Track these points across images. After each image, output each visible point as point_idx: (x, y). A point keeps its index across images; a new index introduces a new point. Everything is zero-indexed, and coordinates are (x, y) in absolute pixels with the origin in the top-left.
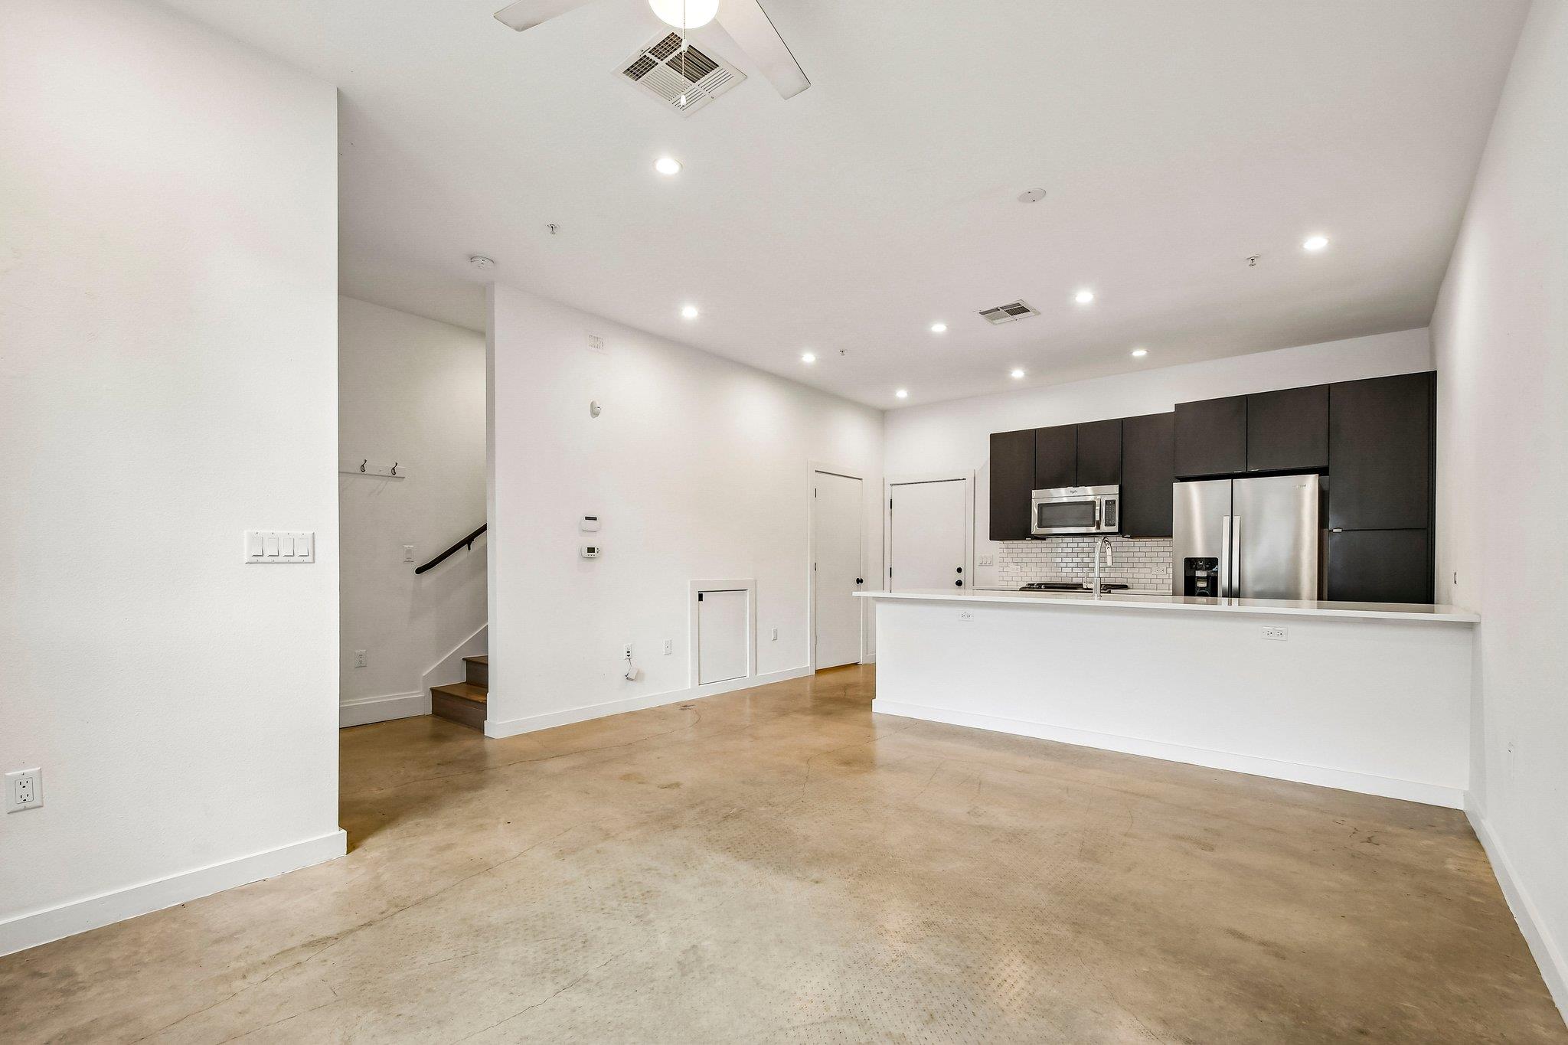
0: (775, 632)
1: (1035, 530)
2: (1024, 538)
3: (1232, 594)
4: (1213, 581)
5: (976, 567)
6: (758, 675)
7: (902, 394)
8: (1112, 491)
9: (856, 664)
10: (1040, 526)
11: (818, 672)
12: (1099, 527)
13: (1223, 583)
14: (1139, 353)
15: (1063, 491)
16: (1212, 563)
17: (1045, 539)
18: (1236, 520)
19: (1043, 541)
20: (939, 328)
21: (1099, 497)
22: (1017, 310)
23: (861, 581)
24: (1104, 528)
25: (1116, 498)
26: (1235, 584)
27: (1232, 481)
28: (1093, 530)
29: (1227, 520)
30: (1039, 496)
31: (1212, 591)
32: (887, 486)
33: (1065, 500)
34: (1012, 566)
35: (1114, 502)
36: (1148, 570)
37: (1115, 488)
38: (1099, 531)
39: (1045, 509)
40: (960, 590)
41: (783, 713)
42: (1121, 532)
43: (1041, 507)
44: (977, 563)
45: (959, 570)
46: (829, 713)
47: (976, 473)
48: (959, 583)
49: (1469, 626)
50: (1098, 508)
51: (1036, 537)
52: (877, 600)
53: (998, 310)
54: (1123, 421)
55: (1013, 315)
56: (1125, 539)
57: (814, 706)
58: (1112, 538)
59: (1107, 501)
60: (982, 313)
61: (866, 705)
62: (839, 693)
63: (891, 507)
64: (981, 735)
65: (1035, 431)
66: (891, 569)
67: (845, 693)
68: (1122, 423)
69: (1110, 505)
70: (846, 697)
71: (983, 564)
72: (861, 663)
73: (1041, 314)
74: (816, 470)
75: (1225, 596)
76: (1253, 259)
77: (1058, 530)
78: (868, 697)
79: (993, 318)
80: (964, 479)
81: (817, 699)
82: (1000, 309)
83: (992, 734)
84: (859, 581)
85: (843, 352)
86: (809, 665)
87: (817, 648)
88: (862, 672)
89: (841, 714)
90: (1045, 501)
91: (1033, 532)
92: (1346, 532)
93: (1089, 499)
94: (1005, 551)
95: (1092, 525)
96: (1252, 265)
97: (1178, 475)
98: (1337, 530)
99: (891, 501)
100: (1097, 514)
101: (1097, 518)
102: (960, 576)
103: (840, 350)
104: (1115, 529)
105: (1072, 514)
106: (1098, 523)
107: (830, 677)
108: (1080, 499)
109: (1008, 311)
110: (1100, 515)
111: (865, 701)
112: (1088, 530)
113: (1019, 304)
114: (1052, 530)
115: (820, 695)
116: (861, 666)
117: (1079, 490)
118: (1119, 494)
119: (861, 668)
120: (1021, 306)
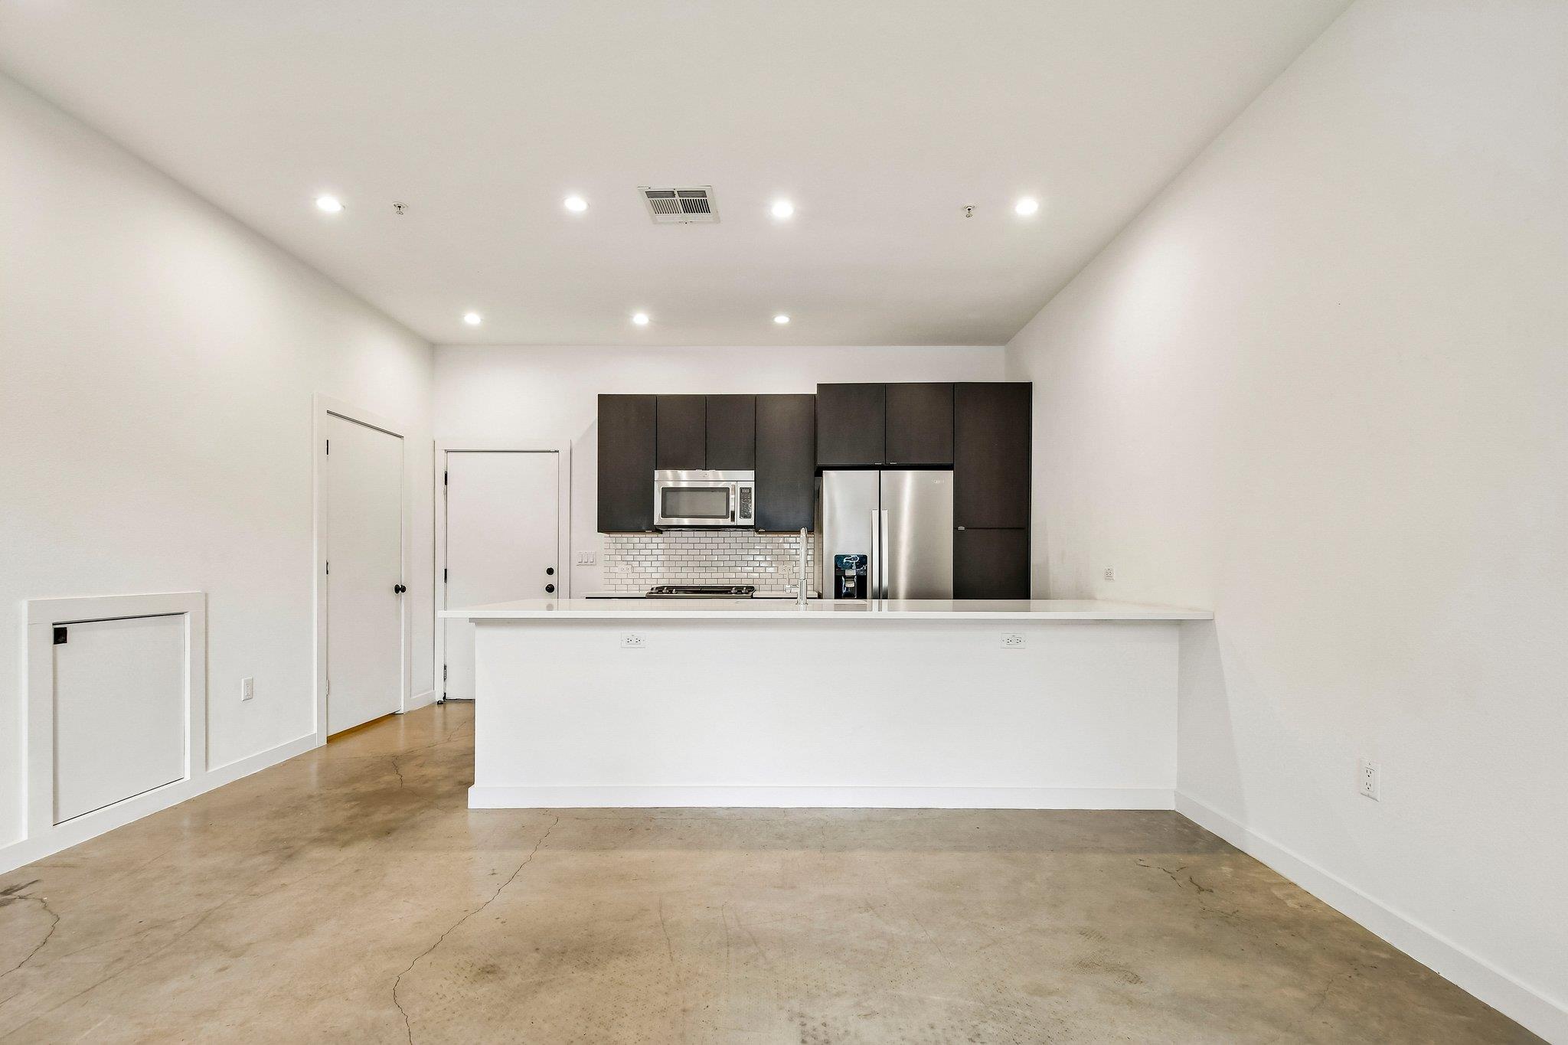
0: (250, 684)
1: (658, 520)
2: (639, 530)
3: (881, 595)
4: (862, 581)
5: (574, 566)
6: (210, 771)
7: (472, 319)
8: (745, 478)
9: (394, 714)
10: (664, 515)
11: (330, 739)
12: (733, 519)
13: (873, 583)
14: (782, 319)
15: (684, 474)
16: (863, 560)
17: (661, 532)
18: (884, 514)
19: (660, 535)
20: (575, 204)
21: (733, 484)
22: (696, 203)
23: (403, 589)
24: (740, 521)
25: (752, 485)
26: (885, 583)
27: (880, 473)
28: (728, 522)
29: (876, 513)
30: (666, 478)
31: (861, 591)
32: (440, 455)
33: (684, 485)
34: (623, 565)
35: (750, 489)
36: (774, 570)
37: (749, 474)
38: (733, 524)
39: (669, 495)
40: (551, 598)
41: (287, 852)
42: (755, 528)
43: (665, 491)
44: (575, 561)
45: (550, 571)
46: (386, 832)
47: (573, 446)
48: (550, 589)
49: (1179, 623)
50: (732, 496)
51: (658, 530)
52: (479, 622)
53: (674, 195)
54: (756, 397)
55: (686, 211)
56: (756, 535)
57: (350, 818)
58: (746, 533)
59: (741, 489)
60: (651, 194)
61: (450, 795)
62: (387, 778)
63: (446, 483)
64: (668, 820)
65: (656, 397)
66: (446, 570)
67: (399, 777)
68: (755, 401)
69: (744, 493)
70: (404, 784)
71: (583, 563)
72: (402, 712)
73: (718, 220)
74: (328, 412)
75: (874, 597)
76: (969, 209)
77: (686, 522)
78: (447, 777)
79: (659, 209)
80: (556, 451)
81: (350, 801)
82: (677, 195)
83: (681, 815)
84: (400, 589)
85: (400, 207)
86: (315, 731)
87: (329, 696)
88: (403, 726)
89: (413, 827)
90: (670, 484)
91: (656, 522)
92: (969, 530)
93: (721, 485)
94: (612, 546)
95: (726, 517)
96: (968, 216)
97: (820, 463)
98: (961, 528)
99: (446, 475)
100: (732, 503)
101: (731, 509)
102: (551, 580)
103: (395, 203)
104: (750, 522)
105: (703, 503)
106: (733, 514)
107: (355, 747)
108: (711, 485)
109: (684, 203)
110: (735, 504)
111: (445, 787)
112: (722, 522)
113: (703, 193)
114: (674, 521)
115: (354, 789)
116: (402, 717)
117: (710, 474)
118: (755, 481)
119: (402, 719)
120: (703, 198)
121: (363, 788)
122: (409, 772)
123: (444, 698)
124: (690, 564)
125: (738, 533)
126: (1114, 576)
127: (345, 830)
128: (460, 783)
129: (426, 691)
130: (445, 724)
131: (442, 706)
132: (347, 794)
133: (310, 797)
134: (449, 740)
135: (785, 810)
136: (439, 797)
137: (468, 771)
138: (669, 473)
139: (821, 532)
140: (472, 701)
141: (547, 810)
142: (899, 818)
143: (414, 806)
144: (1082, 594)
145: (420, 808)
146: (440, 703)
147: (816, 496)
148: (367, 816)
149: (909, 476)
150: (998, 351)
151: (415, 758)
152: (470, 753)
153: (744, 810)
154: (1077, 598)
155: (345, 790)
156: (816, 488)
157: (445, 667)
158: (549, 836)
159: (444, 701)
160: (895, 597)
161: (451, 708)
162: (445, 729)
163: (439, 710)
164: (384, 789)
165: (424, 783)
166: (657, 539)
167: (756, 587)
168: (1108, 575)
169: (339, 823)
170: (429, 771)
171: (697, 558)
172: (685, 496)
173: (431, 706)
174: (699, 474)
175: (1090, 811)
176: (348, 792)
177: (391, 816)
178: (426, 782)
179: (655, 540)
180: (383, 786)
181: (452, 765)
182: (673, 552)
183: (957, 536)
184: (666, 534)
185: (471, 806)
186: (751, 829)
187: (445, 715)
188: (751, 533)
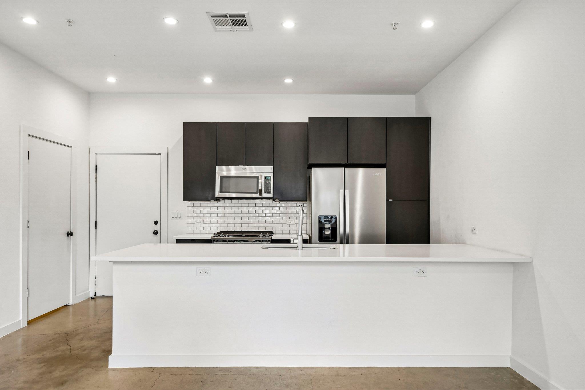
1: (217, 194)
2: (207, 200)
3: (346, 240)
4: (334, 230)
5: (169, 220)
7: (111, 80)
8: (268, 170)
9: (66, 306)
10: (221, 191)
11: (29, 323)
12: (261, 194)
13: (340, 230)
14: (288, 81)
15: (233, 168)
16: (334, 219)
17: (220, 201)
18: (347, 192)
19: (219, 202)
20: (170, 21)
21: (261, 174)
22: (239, 21)
23: (72, 234)
24: (265, 195)
25: (271, 175)
26: (347, 230)
27: (344, 169)
28: (257, 195)
29: (342, 192)
30: (221, 171)
31: (332, 238)
32: (93, 156)
33: (233, 174)
34: (197, 219)
35: (270, 177)
36: (284, 222)
37: (270, 169)
38: (260, 197)
39: (224, 180)
40: (156, 238)
42: (273, 199)
43: (222, 178)
44: (170, 217)
45: (156, 223)
46: (61, 383)
47: (169, 150)
48: (156, 233)
49: (513, 263)
50: (260, 181)
51: (218, 200)
52: (115, 262)
53: (227, 17)
54: (274, 124)
55: (234, 25)
56: (274, 202)
57: (40, 374)
58: (268, 201)
59: (265, 177)
60: (213, 16)
61: (98, 359)
62: (62, 348)
63: (96, 172)
64: (223, 376)
65: (217, 124)
66: (96, 222)
67: (69, 347)
68: (273, 126)
69: (267, 179)
70: (72, 352)
71: (175, 218)
72: (71, 304)
73: (252, 30)
74: (29, 135)
75: (342, 242)
76: (395, 25)
77: (234, 195)
78: (97, 347)
79: (218, 24)
80: (159, 154)
81: (40, 363)
82: (228, 17)
83: (231, 372)
84: (70, 234)
85: (70, 22)
86: (21, 318)
87: (29, 298)
88: (71, 313)
89: (77, 380)
90: (225, 174)
91: (217, 196)
92: (394, 201)
93: (254, 174)
94: (192, 208)
95: (257, 193)
96: (394, 29)
97: (310, 162)
98: (390, 200)
99: (96, 167)
100: (260, 185)
101: (260, 188)
102: (157, 227)
103: (68, 20)
104: (270, 195)
105: (243, 184)
106: (261, 191)
107: (43, 327)
108: (248, 174)
109: (232, 21)
110: (262, 186)
111: (96, 354)
112: (254, 195)
113: (244, 16)
114: (227, 195)
115: (43, 355)
116: (71, 307)
117: (248, 168)
118: (273, 172)
119: (71, 309)
120: (243, 19)
121: (48, 354)
122: (75, 343)
123: (95, 295)
124: (236, 218)
125: (264, 201)
126: (477, 232)
127: (38, 382)
128: (104, 351)
129: (84, 291)
130: (95, 311)
131: (93, 301)
132: (39, 358)
133: (18, 360)
134: (98, 323)
135: (290, 369)
136: (92, 360)
137: (108, 343)
138: (224, 168)
139: (311, 200)
140: (111, 297)
141: (154, 369)
142: (355, 373)
143: (78, 366)
144: (459, 241)
145: (81, 368)
146: (92, 298)
147: (308, 180)
148: (50, 373)
149: (361, 172)
150: (411, 98)
151: (78, 334)
152: (109, 331)
153: (266, 368)
154: (456, 243)
155: (37, 356)
156: (308, 176)
157: (96, 277)
158: (155, 386)
159: (95, 297)
160: (353, 242)
161: (99, 301)
162: (95, 315)
163: (92, 303)
164: (60, 355)
165: (84, 351)
166: (217, 204)
167: (274, 232)
168: (474, 231)
169: (34, 377)
170: (86, 343)
171: (240, 215)
172: (232, 181)
173: (87, 300)
174: (241, 168)
175: (463, 368)
176: (39, 357)
177: (64, 373)
178: (84, 350)
179: (216, 205)
180: (60, 353)
181: (99, 339)
182: (226, 212)
183: (389, 205)
184: (222, 201)
185: (111, 366)
186: (271, 381)
187: (95, 306)
188: (271, 201)
